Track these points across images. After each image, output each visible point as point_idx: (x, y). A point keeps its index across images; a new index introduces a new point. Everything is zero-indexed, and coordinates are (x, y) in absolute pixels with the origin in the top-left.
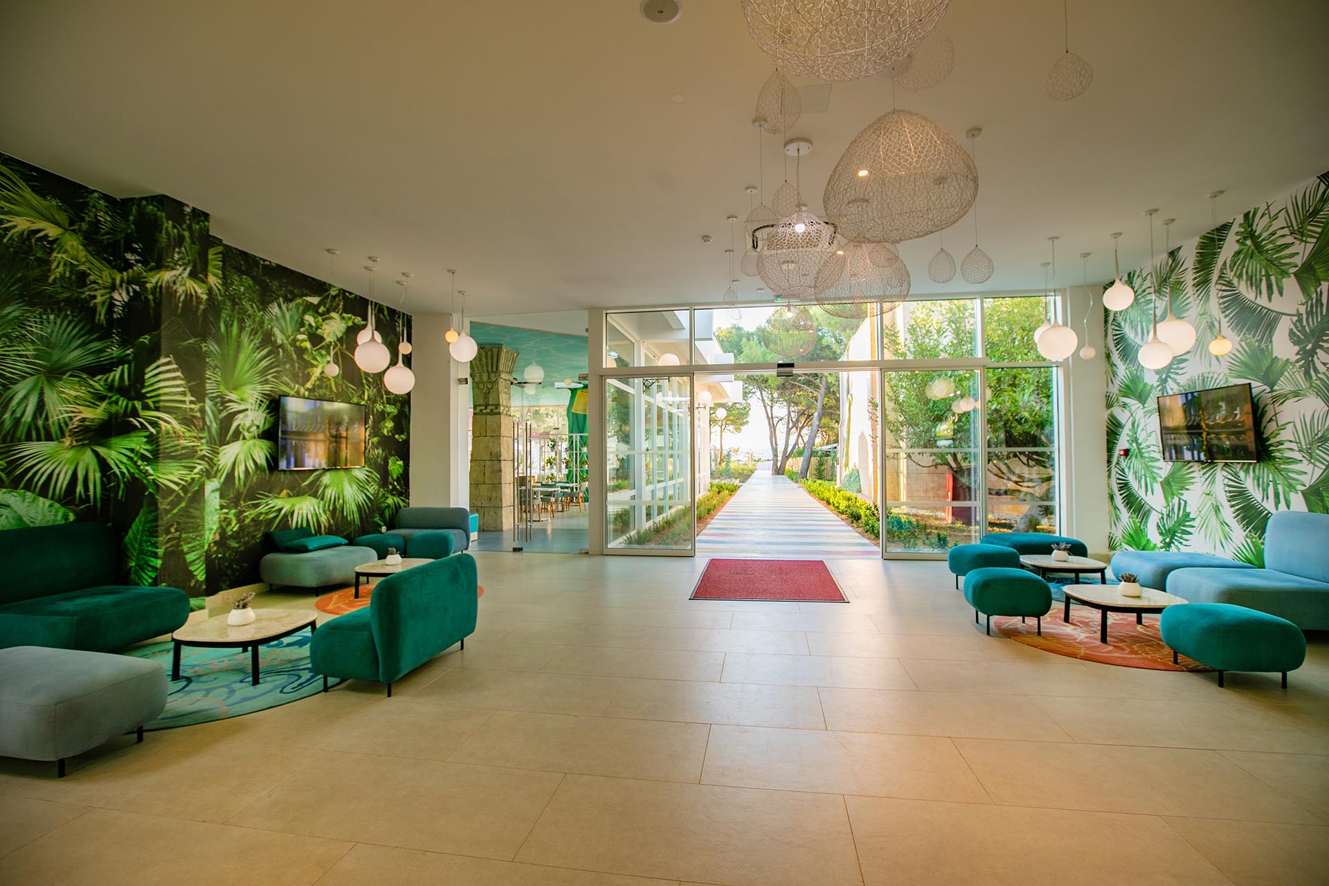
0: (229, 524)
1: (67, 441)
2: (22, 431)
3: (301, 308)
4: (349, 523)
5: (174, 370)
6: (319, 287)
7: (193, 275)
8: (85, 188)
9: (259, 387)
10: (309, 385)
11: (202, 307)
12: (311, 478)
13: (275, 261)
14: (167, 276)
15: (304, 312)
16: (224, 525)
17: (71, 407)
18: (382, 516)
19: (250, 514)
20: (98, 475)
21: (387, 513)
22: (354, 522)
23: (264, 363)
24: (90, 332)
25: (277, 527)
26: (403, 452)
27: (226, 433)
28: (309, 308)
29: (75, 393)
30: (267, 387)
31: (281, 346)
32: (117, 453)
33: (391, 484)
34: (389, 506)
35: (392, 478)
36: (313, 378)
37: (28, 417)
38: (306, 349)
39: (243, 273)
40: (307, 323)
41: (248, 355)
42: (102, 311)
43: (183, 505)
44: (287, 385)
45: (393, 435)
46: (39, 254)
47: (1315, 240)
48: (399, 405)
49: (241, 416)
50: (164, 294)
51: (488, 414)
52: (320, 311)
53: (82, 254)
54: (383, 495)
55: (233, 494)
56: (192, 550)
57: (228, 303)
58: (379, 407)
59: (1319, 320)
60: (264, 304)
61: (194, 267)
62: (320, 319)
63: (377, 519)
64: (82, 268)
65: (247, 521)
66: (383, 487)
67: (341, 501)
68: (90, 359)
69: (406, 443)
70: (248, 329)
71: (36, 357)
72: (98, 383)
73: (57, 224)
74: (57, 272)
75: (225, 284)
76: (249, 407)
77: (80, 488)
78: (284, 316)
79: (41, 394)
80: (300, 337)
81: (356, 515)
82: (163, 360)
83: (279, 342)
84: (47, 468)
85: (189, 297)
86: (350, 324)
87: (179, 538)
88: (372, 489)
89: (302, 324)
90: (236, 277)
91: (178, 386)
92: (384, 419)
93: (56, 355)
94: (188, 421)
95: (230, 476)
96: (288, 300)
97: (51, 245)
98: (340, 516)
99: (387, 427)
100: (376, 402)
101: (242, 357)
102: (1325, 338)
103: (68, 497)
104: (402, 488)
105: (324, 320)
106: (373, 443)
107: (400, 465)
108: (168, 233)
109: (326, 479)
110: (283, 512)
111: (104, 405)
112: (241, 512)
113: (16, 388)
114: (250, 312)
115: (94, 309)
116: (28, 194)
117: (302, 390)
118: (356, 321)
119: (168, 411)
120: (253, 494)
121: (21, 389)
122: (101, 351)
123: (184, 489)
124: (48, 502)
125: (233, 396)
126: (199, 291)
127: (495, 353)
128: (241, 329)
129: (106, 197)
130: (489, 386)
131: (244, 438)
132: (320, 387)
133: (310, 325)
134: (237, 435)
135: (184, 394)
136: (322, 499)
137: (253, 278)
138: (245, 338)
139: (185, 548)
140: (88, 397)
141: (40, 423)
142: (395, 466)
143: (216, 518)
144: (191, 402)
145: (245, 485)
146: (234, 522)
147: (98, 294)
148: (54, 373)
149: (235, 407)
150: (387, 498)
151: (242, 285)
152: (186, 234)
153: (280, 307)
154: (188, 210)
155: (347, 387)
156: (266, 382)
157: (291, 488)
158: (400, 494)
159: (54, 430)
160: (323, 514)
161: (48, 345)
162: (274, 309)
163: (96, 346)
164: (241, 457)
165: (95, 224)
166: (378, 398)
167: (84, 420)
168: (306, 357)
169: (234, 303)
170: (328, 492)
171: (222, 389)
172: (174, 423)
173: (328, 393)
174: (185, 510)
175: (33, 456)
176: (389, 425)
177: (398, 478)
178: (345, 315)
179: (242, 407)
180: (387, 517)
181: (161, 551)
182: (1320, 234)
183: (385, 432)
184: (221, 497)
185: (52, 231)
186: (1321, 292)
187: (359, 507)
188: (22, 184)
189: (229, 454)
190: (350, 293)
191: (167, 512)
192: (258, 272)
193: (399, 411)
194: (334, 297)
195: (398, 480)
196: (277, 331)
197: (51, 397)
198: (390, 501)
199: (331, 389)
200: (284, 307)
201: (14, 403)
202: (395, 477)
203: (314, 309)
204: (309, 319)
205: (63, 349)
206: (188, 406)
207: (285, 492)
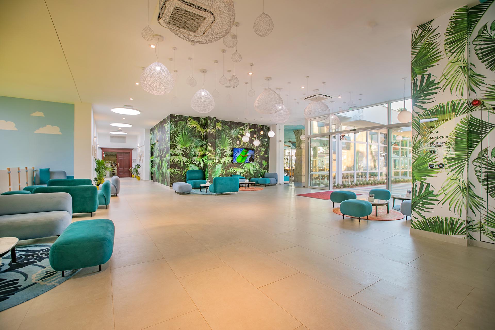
0: (224, 172)
1: (198, 157)
2: (193, 156)
3: (239, 129)
4: (251, 175)
5: (210, 145)
6: (243, 124)
7: (213, 129)
8: (200, 118)
9: (230, 146)
10: (241, 145)
11: (215, 134)
12: (241, 165)
13: (232, 121)
14: (209, 130)
15: (239, 130)
16: (223, 172)
17: (199, 152)
18: (260, 174)
19: (228, 171)
20: (202, 162)
21: (262, 174)
22: (252, 175)
23: (231, 142)
24: (201, 140)
25: (233, 174)
26: (267, 159)
27: (223, 155)
28: (240, 129)
29: (199, 150)
30: (231, 146)
31: (234, 138)
32: (205, 158)
33: (263, 167)
34: (262, 172)
35: (264, 166)
36: (242, 144)
37: (193, 154)
38: (240, 138)
39: (226, 125)
40: (240, 132)
41: (227, 140)
42: (203, 136)
43: (212, 168)
44: (236, 146)
45: (264, 156)
46: (194, 130)
47: (415, 56)
48: (266, 148)
49: (226, 152)
50: (209, 132)
51: (299, 149)
52: (243, 129)
53: (200, 128)
54: (261, 169)
55: (225, 167)
56: (213, 175)
57: (223, 131)
58: (260, 149)
59: (415, 93)
60: (230, 130)
61: (213, 127)
62: (243, 131)
63: (259, 175)
64: (200, 130)
65: (227, 172)
66: (261, 167)
67: (249, 170)
68: (201, 144)
69: (268, 157)
70: (227, 136)
71: (194, 145)
72: (202, 148)
73: (197, 124)
74: (197, 131)
75: (223, 128)
76: (228, 150)
77: (200, 164)
78: (235, 132)
79: (195, 150)
80: (238, 135)
81: (253, 174)
82: (209, 144)
83: (234, 137)
84: (196, 161)
85: (213, 132)
86: (251, 131)
87: (211, 173)
88: (258, 168)
89: (239, 133)
90: (225, 126)
91: (210, 147)
92: (261, 152)
93: (197, 144)
94: (213, 154)
95: (224, 164)
96: (235, 128)
97: (196, 128)
98: (249, 174)
99: (262, 154)
100: (259, 148)
101: (226, 141)
102: (418, 101)
103: (198, 166)
104: (266, 168)
105: (244, 131)
106: (258, 157)
107: (266, 163)
108: (209, 123)
109: (245, 165)
110: (235, 171)
111: (203, 151)
112: (226, 171)
113: (192, 150)
114: (228, 132)
115: (201, 137)
116: (193, 121)
117: (239, 146)
118: (253, 130)
119: (209, 152)
120: (228, 167)
121: (193, 150)
122: (203, 143)
123: (212, 165)
124: (196, 166)
125: (224, 149)
126: (214, 131)
127: (301, 131)
128: (226, 136)
129: (203, 118)
130: (300, 141)
131: (227, 156)
132: (243, 145)
133: (241, 133)
134: (225, 156)
135: (212, 149)
136: (244, 169)
137: (228, 125)
138: (227, 137)
139: (212, 175)
140: (201, 150)
141: (195, 154)
142: (265, 163)
143: (221, 171)
144: (213, 150)
145: (227, 165)
146: (225, 172)
147: (202, 134)
148: (197, 147)
149: (225, 151)
150: (262, 170)
151: (226, 127)
152: (212, 122)
153: (234, 130)
154: (212, 118)
155: (250, 145)
156: (231, 145)
157: (237, 166)
158: (266, 170)
159: (197, 156)
160: (244, 172)
161: (196, 143)
162: (233, 131)
163: (202, 142)
164: (226, 160)
165: (201, 123)
166: (259, 147)
167: (200, 154)
168: (240, 139)
169: (224, 131)
170: (245, 168)
171: (222, 147)
172: (210, 154)
173: (245, 147)
174: (212, 169)
175: (194, 159)
176: (263, 153)
177: (265, 165)
178: (249, 129)
179: (226, 151)
180: (262, 175)
181: (208, 175)
182: (418, 53)
183: (261, 155)
184: (222, 167)
185: (196, 126)
186: (417, 80)
187: (254, 171)
188: (192, 120)
189: (223, 160)
190: (251, 124)
191: (209, 169)
192: (229, 124)
193: (266, 150)
194: (247, 126)
195: (265, 166)
196: (233, 135)
197: (196, 151)
198: (263, 171)
199: (246, 146)
200: (235, 130)
201: (192, 152)
202: (264, 165)
203: (242, 129)
204: (241, 131)
205: (198, 143)
206: (213, 151)
207: (235, 167)
